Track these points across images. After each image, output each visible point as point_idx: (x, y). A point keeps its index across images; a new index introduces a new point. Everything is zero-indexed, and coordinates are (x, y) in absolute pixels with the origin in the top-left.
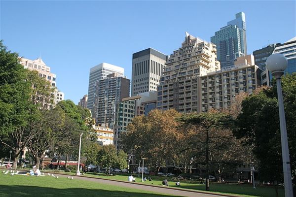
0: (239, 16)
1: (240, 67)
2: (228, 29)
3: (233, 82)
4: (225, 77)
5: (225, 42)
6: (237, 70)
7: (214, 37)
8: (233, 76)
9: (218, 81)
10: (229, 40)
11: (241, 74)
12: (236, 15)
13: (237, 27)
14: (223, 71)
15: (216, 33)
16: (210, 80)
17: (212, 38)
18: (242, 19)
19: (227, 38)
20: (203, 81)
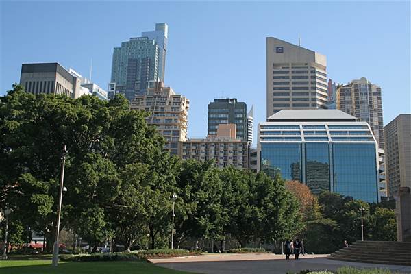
0: (160, 27)
1: (230, 141)
2: (143, 43)
3: (222, 155)
4: (213, 148)
5: (136, 60)
6: (227, 143)
7: (120, 48)
8: (222, 149)
9: (204, 151)
10: (143, 59)
11: (231, 148)
12: (157, 24)
13: (156, 43)
14: (211, 141)
15: (123, 43)
16: (194, 148)
17: (115, 49)
18: (164, 34)
19: (139, 56)
20: (185, 148)
